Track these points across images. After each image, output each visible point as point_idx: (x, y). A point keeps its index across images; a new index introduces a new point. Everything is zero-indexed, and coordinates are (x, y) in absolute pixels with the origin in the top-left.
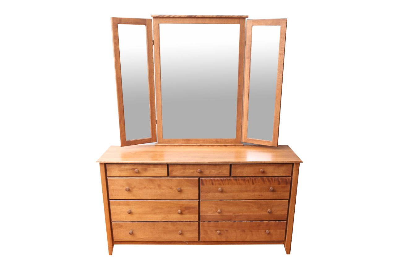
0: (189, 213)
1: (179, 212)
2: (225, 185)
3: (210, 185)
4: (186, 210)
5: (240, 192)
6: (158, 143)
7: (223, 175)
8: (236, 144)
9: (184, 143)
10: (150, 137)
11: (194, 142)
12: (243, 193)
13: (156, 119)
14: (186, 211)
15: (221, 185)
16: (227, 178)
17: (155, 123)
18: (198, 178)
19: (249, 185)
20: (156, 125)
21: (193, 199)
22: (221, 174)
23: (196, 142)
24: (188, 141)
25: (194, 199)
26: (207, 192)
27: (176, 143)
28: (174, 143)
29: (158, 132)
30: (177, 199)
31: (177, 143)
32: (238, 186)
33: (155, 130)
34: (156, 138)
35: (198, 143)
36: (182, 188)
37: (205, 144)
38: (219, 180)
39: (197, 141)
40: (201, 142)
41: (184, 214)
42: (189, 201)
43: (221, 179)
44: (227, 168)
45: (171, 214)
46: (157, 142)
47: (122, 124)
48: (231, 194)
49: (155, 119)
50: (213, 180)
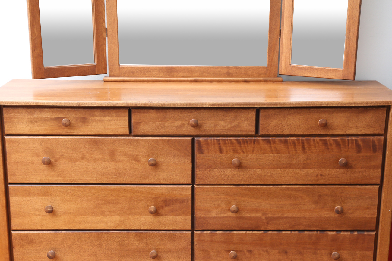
0: (173, 212)
1: (152, 210)
2: (247, 153)
3: (216, 152)
4: (166, 206)
5: (278, 168)
6: (110, 76)
7: (243, 131)
8: (269, 79)
9: (161, 77)
10: (91, 62)
11: (182, 75)
12: (282, 170)
13: (106, 27)
14: (167, 208)
15: (237, 153)
16: (251, 138)
17: (104, 34)
18: (190, 138)
19: (296, 152)
20: (105, 39)
21: (180, 183)
22: (237, 129)
23: (186, 75)
24: (170, 71)
25: (182, 182)
26: (210, 167)
27: (146, 77)
28: (143, 77)
29: (109, 53)
30: (148, 182)
31: (149, 77)
32: (272, 155)
33: (103, 48)
34: (106, 65)
35: (190, 77)
36: (159, 159)
37: (204, 79)
38: (234, 142)
39: (189, 72)
40: (197, 74)
41: (162, 215)
42: (172, 188)
43: (237, 140)
44: (250, 116)
45: (135, 214)
46: (107, 75)
47: (36, 32)
48: (259, 171)
49: (104, 27)
50: (221, 142)
